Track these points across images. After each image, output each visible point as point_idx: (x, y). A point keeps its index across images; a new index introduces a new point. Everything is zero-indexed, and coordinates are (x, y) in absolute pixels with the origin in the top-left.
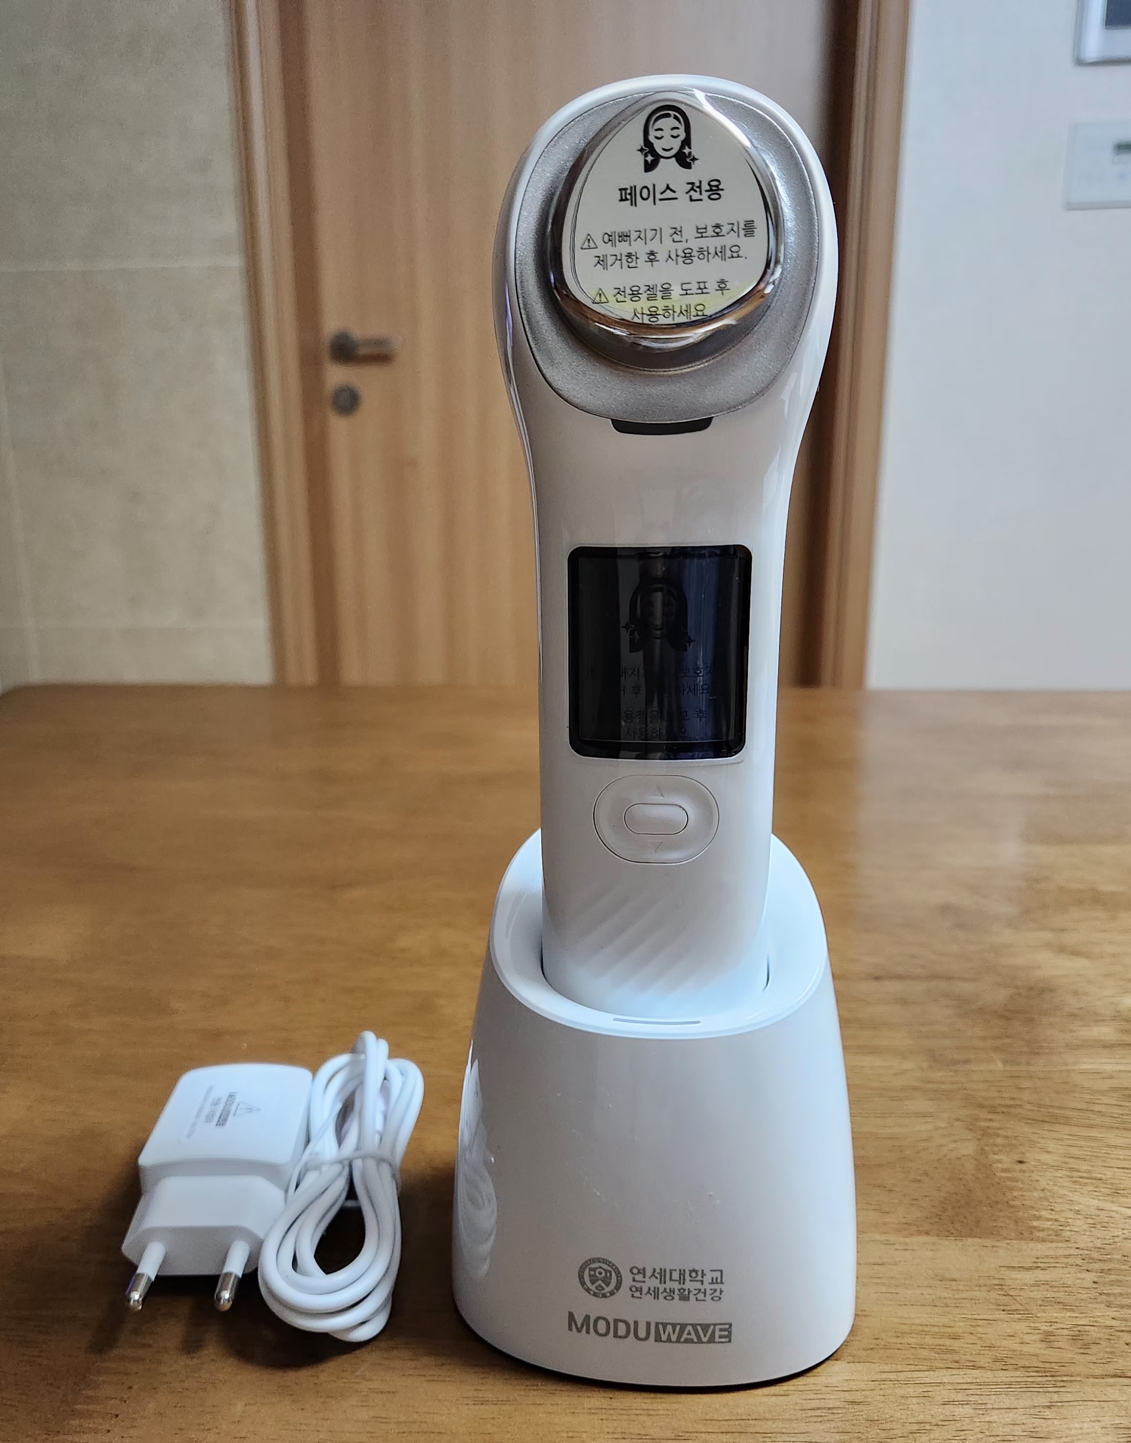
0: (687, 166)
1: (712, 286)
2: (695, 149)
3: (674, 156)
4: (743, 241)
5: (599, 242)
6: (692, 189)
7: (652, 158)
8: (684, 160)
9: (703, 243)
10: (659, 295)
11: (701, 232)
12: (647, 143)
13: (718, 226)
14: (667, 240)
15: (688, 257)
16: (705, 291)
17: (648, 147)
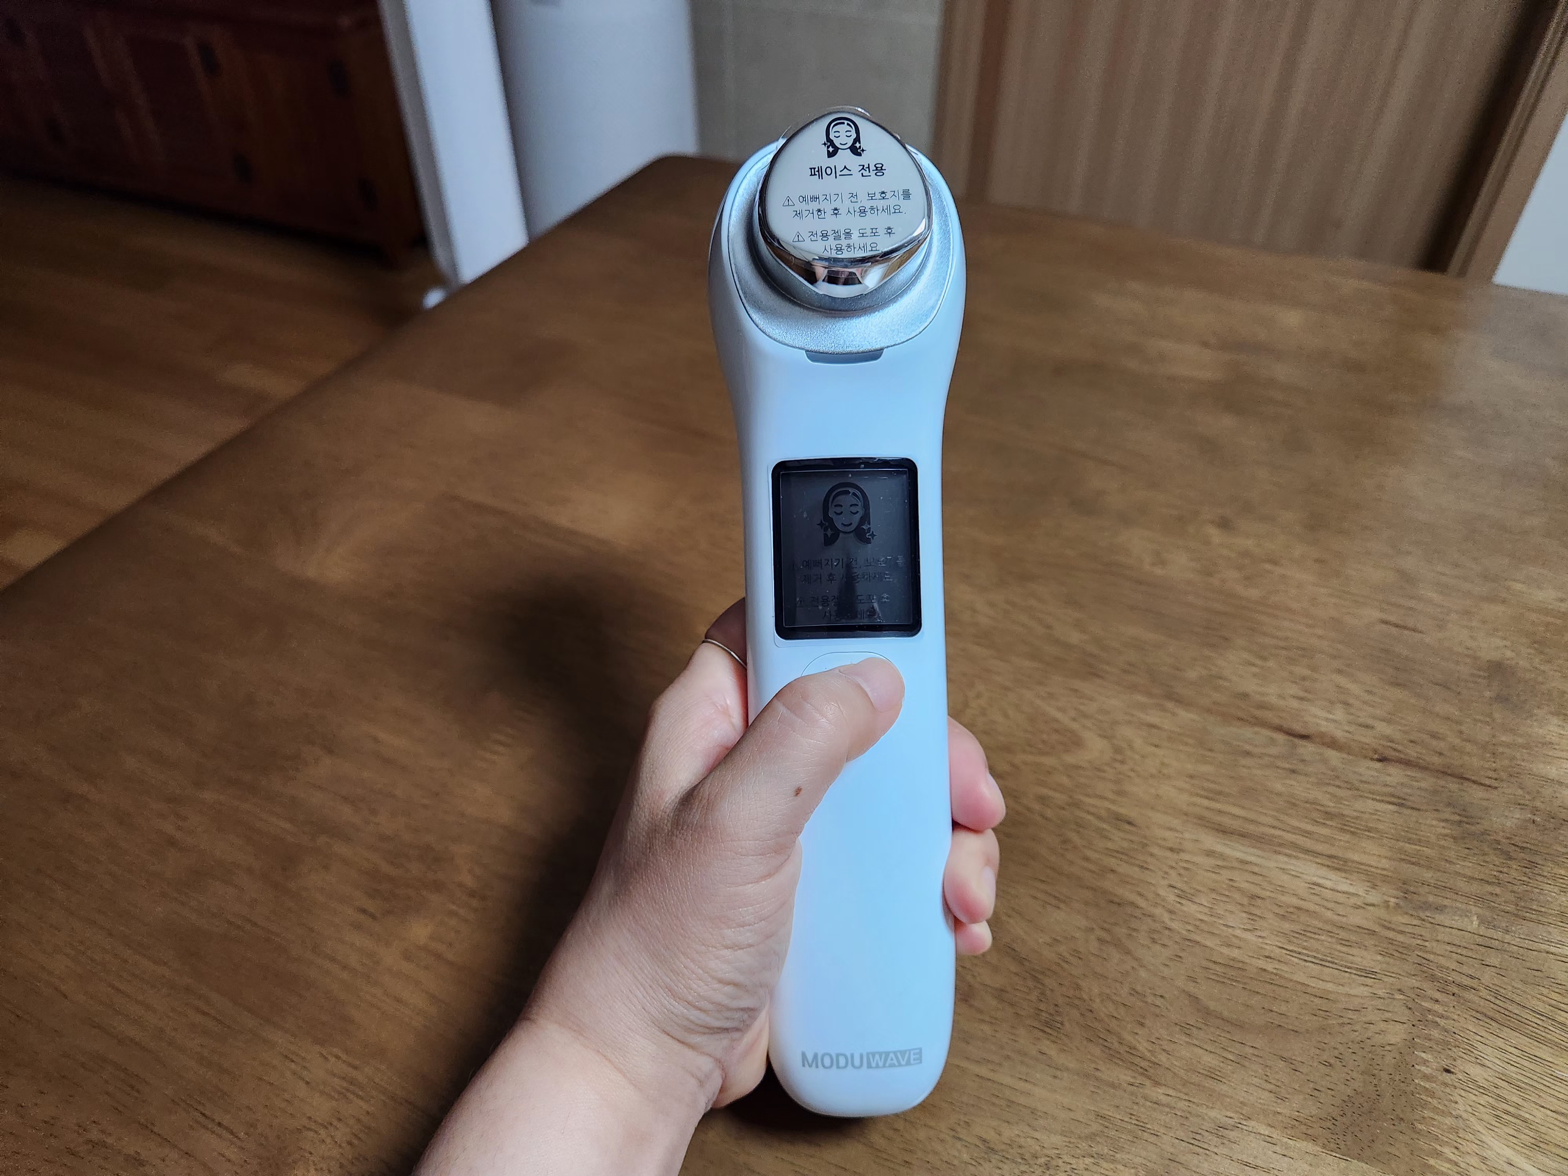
0: (860, 155)
1: (882, 231)
2: (864, 144)
3: (849, 148)
4: (903, 203)
5: (796, 201)
6: (863, 168)
7: (833, 149)
8: (855, 150)
9: (874, 203)
10: (843, 237)
11: (871, 197)
12: (828, 139)
13: (883, 193)
14: (847, 202)
15: (863, 212)
16: (876, 234)
17: (830, 142)
